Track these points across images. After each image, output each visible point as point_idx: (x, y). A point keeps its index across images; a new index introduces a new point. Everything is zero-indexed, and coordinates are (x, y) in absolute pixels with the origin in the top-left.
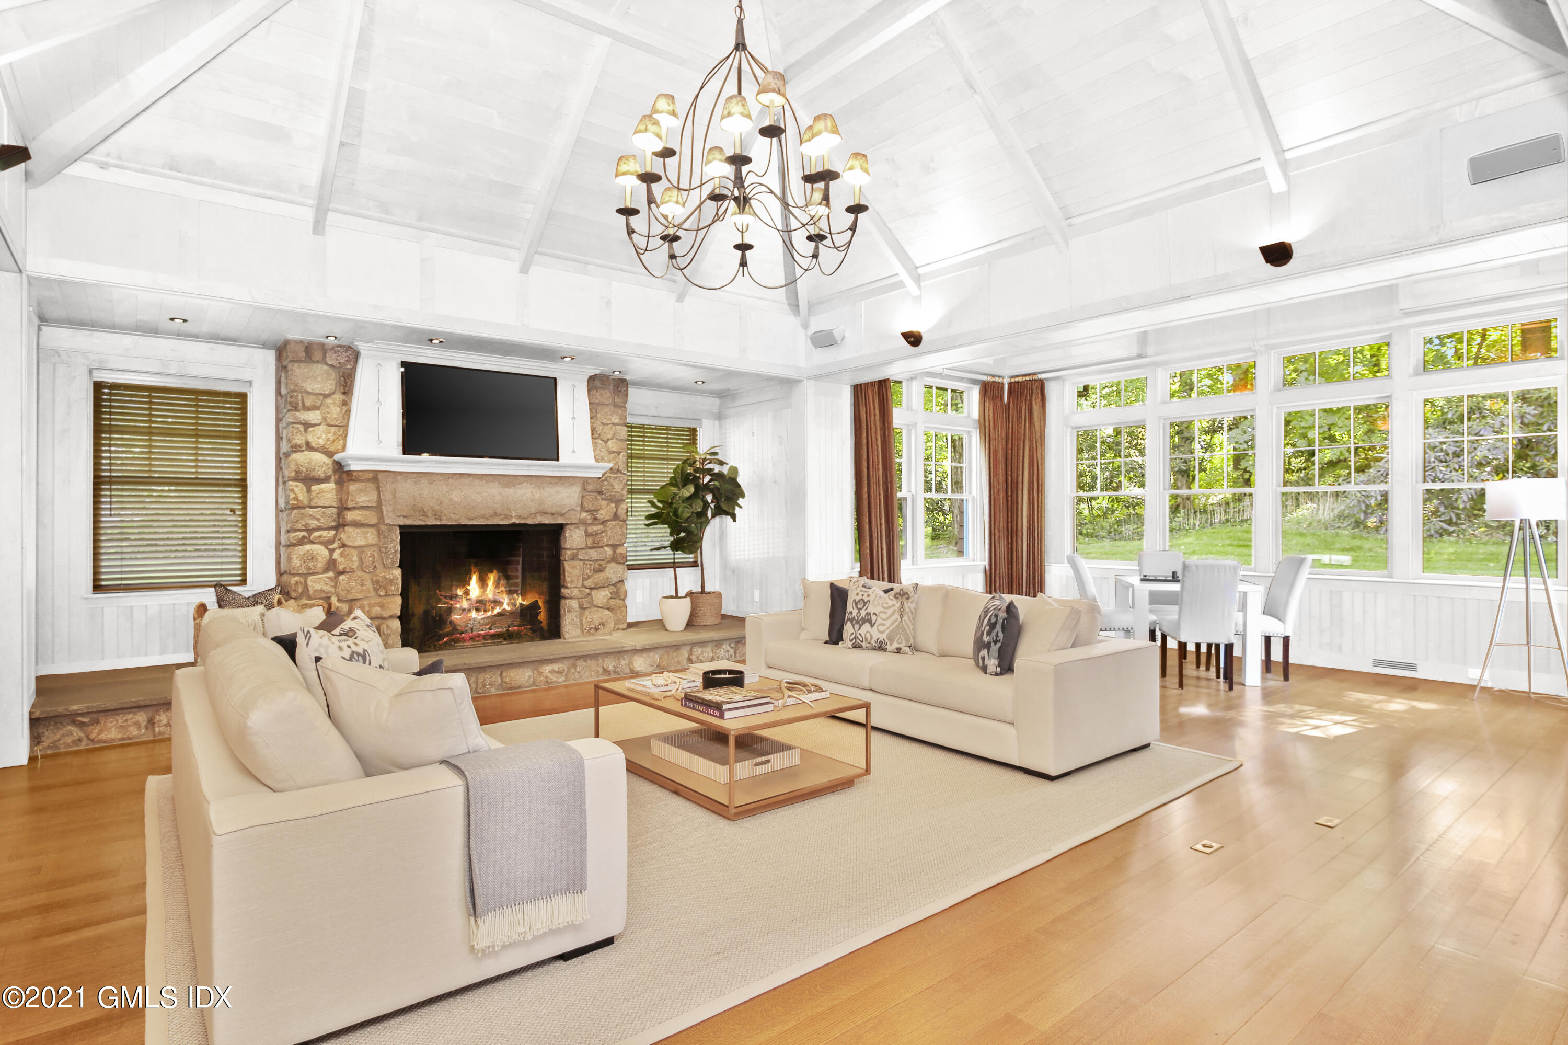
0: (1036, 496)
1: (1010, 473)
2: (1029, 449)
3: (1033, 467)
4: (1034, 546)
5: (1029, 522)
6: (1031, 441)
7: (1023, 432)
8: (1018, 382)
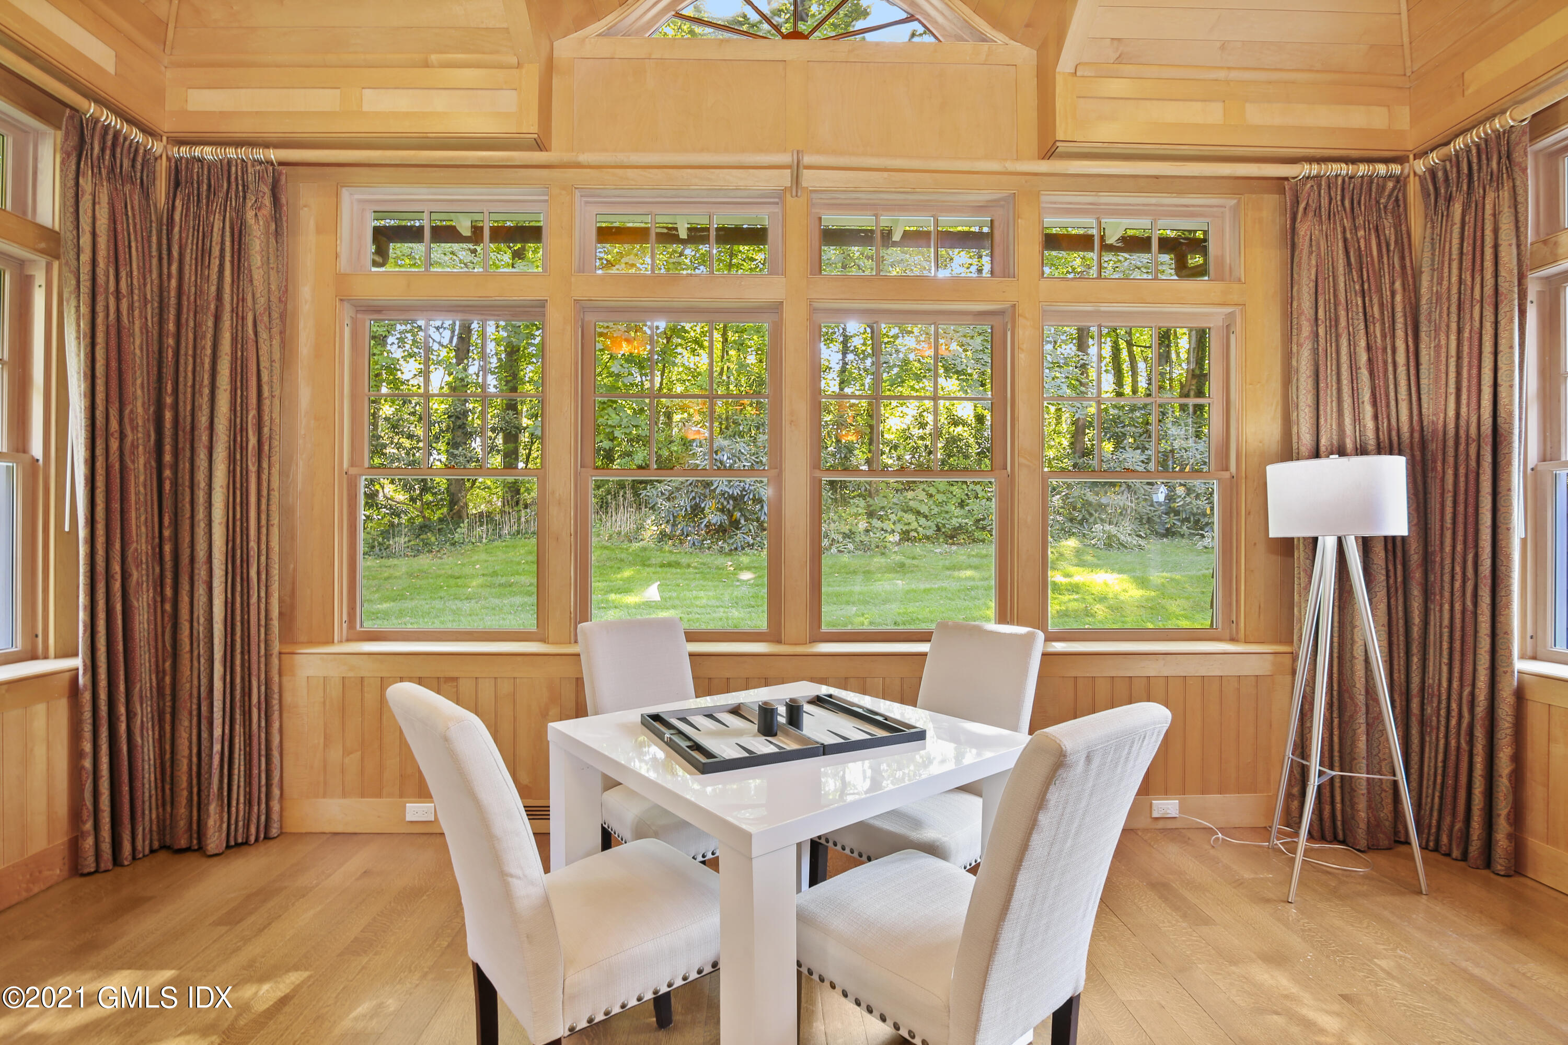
0: (253, 468)
1: (169, 400)
2: (234, 340)
3: (245, 387)
4: (246, 606)
5: (230, 540)
6: (239, 317)
7: (213, 289)
8: (200, 160)
